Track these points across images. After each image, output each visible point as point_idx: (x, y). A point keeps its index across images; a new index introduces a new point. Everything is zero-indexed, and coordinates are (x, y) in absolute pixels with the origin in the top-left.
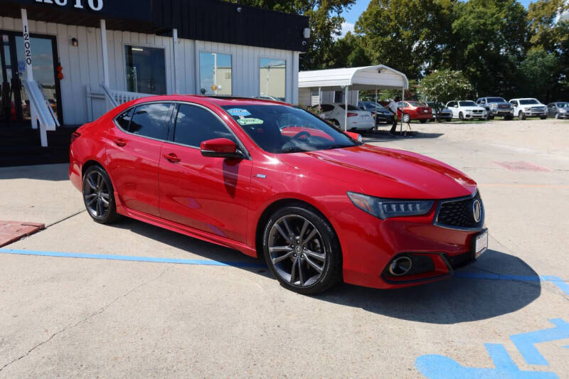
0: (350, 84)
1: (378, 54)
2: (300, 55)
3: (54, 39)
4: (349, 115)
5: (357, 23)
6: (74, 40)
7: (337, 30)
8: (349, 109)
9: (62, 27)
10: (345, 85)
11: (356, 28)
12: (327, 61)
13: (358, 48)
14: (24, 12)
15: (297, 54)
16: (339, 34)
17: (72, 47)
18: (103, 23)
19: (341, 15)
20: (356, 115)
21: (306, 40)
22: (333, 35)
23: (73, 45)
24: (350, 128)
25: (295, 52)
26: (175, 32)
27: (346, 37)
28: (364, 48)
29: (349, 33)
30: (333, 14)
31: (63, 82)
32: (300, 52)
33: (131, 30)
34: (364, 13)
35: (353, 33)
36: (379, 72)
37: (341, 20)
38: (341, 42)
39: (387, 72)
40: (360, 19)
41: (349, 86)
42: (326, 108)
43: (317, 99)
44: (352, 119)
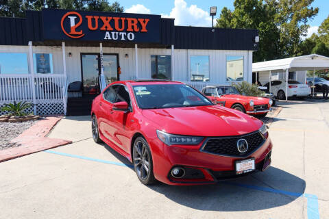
3: (117, 55)
4: (290, 87)
5: (320, 27)
6: (126, 55)
7: (304, 33)
9: (121, 49)
11: (319, 30)
12: (296, 53)
13: (320, 43)
14: (101, 44)
15: (251, 53)
16: (305, 35)
17: (125, 58)
18: (136, 45)
19: (307, 24)
20: (297, 87)
21: (256, 43)
22: (301, 36)
24: (291, 95)
25: (250, 51)
26: (173, 46)
27: (312, 37)
28: (325, 43)
29: (314, 34)
30: (301, 24)
31: (121, 75)
32: (254, 51)
33: (154, 47)
34: (326, 20)
35: (317, 33)
36: (312, 59)
37: (308, 26)
38: (307, 40)
40: (322, 25)
41: (289, 69)
42: (276, 83)
43: (276, 78)
44: (293, 89)
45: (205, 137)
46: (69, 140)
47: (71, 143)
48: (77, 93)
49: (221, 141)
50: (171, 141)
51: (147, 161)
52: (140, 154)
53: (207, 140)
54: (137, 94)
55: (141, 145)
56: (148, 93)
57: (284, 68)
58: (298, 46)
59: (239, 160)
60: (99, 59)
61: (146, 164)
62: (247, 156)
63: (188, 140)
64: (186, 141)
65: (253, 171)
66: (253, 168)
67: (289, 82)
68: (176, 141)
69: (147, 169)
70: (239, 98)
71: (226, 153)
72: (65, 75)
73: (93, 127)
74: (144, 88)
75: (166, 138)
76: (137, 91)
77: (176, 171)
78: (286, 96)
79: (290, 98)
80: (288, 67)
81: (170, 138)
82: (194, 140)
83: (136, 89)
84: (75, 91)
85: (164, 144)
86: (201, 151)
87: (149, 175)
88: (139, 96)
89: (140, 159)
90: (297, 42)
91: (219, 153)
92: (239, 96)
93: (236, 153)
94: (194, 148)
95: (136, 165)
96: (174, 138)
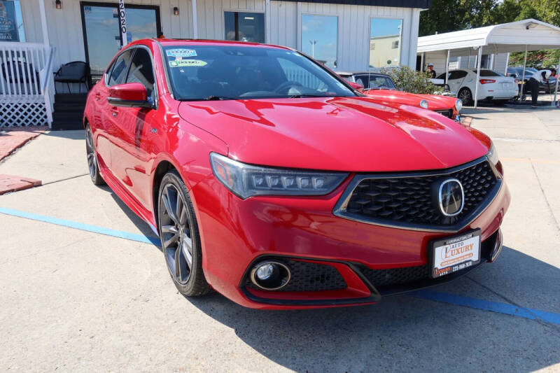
0: (484, 44)
1: (553, 14)
2: (421, 12)
3: (157, 9)
4: (482, 82)
6: (176, 9)
8: (481, 75)
10: (478, 46)
13: (528, 9)
15: (417, 12)
17: (173, 16)
20: (494, 81)
23: (175, 14)
24: (483, 97)
25: (415, 9)
28: (536, 8)
32: (422, 10)
36: (527, 28)
39: (538, 27)
41: (484, 47)
42: (457, 75)
43: (455, 66)
44: (487, 86)
45: (352, 174)
46: (35, 178)
47: (39, 184)
48: (77, 85)
49: (393, 186)
50: (250, 185)
51: (189, 236)
52: (173, 216)
53: (358, 182)
54: (173, 64)
55: (173, 194)
56: (201, 63)
57: (475, 45)
58: (491, 12)
59: (443, 239)
60: (119, 16)
61: (187, 245)
62: (460, 227)
63: (301, 182)
64: (295, 185)
65: (475, 266)
66: (475, 257)
67: (482, 73)
68: (265, 184)
69: (189, 259)
70: (396, 95)
71: (407, 219)
72: (47, 46)
73: (89, 151)
74: (193, 53)
75: (236, 177)
76: (173, 58)
77: (264, 271)
78: (475, 98)
79: (481, 103)
80: (484, 43)
81: (250, 175)
82: (317, 183)
83: (170, 53)
84: (73, 81)
85: (230, 193)
86: (336, 213)
87: (193, 273)
88: (177, 69)
89: (173, 229)
90: (488, 7)
91: (389, 219)
92: (396, 92)
93: (434, 218)
94: (319, 205)
95: (166, 244)
96: (258, 175)
